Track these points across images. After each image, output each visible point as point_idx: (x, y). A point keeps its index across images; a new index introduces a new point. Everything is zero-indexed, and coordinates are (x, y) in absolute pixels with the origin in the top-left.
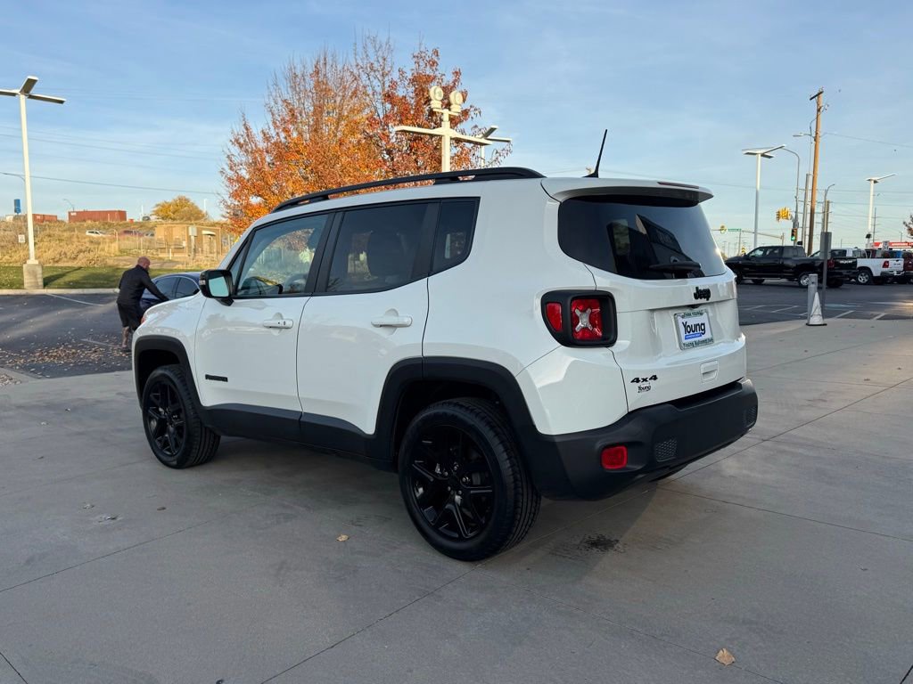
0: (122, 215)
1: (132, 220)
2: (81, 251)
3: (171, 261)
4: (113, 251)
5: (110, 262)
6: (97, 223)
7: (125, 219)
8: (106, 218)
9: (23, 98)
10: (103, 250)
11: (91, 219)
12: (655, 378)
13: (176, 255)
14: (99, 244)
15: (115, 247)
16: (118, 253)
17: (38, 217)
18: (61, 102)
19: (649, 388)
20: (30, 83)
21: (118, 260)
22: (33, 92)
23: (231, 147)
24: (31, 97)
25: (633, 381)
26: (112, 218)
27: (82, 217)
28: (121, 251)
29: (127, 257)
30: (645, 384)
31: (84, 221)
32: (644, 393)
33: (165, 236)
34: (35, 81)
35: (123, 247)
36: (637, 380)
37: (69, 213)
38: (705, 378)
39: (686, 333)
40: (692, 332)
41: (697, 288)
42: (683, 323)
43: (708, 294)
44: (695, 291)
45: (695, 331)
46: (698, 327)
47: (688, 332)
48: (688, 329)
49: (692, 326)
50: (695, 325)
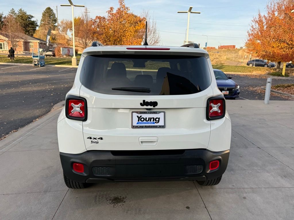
0: (234, 46)
1: (237, 48)
2: (215, 59)
3: (242, 62)
4: (225, 58)
5: (222, 62)
6: (226, 49)
7: (235, 48)
8: (229, 48)
9: (189, 13)
10: (221, 58)
11: (224, 48)
12: (102, 139)
13: (244, 60)
14: (221, 56)
15: (225, 57)
16: (226, 59)
17: (210, 48)
18: (200, 13)
19: (97, 143)
20: (191, 8)
21: (225, 61)
22: (192, 11)
23: (253, 23)
24: (191, 13)
25: (88, 138)
26: (231, 48)
27: (221, 47)
28: (227, 59)
29: (228, 61)
30: (95, 140)
31: (222, 49)
32: (93, 144)
33: (242, 54)
34: (192, 7)
35: (228, 57)
36: (91, 138)
37: (219, 46)
38: (144, 144)
39: (139, 121)
40: (145, 121)
41: (144, 101)
42: (138, 116)
43: (155, 104)
44: (142, 102)
45: (148, 121)
46: (152, 119)
47: (141, 121)
48: (142, 119)
49: (146, 118)
50: (149, 118)
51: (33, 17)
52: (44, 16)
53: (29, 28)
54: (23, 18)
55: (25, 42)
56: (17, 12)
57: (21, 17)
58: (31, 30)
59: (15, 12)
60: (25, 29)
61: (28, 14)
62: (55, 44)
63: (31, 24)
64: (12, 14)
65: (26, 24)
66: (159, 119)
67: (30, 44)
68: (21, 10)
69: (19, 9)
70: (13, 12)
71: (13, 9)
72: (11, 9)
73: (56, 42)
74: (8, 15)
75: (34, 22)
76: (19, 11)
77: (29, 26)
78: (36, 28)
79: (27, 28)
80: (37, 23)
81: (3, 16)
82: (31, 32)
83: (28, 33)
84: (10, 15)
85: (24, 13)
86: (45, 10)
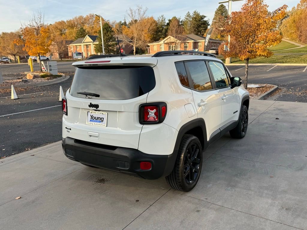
38: (91, 137)
39: (91, 119)
40: (95, 120)
41: (91, 103)
42: (91, 115)
43: (97, 106)
44: (90, 104)
45: (97, 119)
46: (99, 119)
47: (93, 119)
48: (93, 118)
49: (96, 117)
50: (97, 117)
51: (206, 17)
52: (216, 14)
53: (201, 28)
54: (197, 19)
55: (195, 42)
56: (191, 14)
57: (194, 19)
58: (203, 30)
59: (190, 15)
60: (198, 29)
61: (201, 14)
62: (223, 41)
63: (203, 24)
64: (187, 17)
65: (199, 25)
66: (103, 118)
67: (199, 44)
68: (195, 12)
69: (194, 11)
70: (188, 15)
71: (189, 12)
72: (187, 12)
73: (224, 39)
74: (185, 19)
75: (206, 21)
76: (193, 13)
77: (201, 27)
78: (207, 27)
79: (199, 29)
80: (208, 22)
81: (181, 20)
82: (202, 32)
83: (200, 33)
84: (186, 18)
85: (198, 14)
86: (217, 8)
